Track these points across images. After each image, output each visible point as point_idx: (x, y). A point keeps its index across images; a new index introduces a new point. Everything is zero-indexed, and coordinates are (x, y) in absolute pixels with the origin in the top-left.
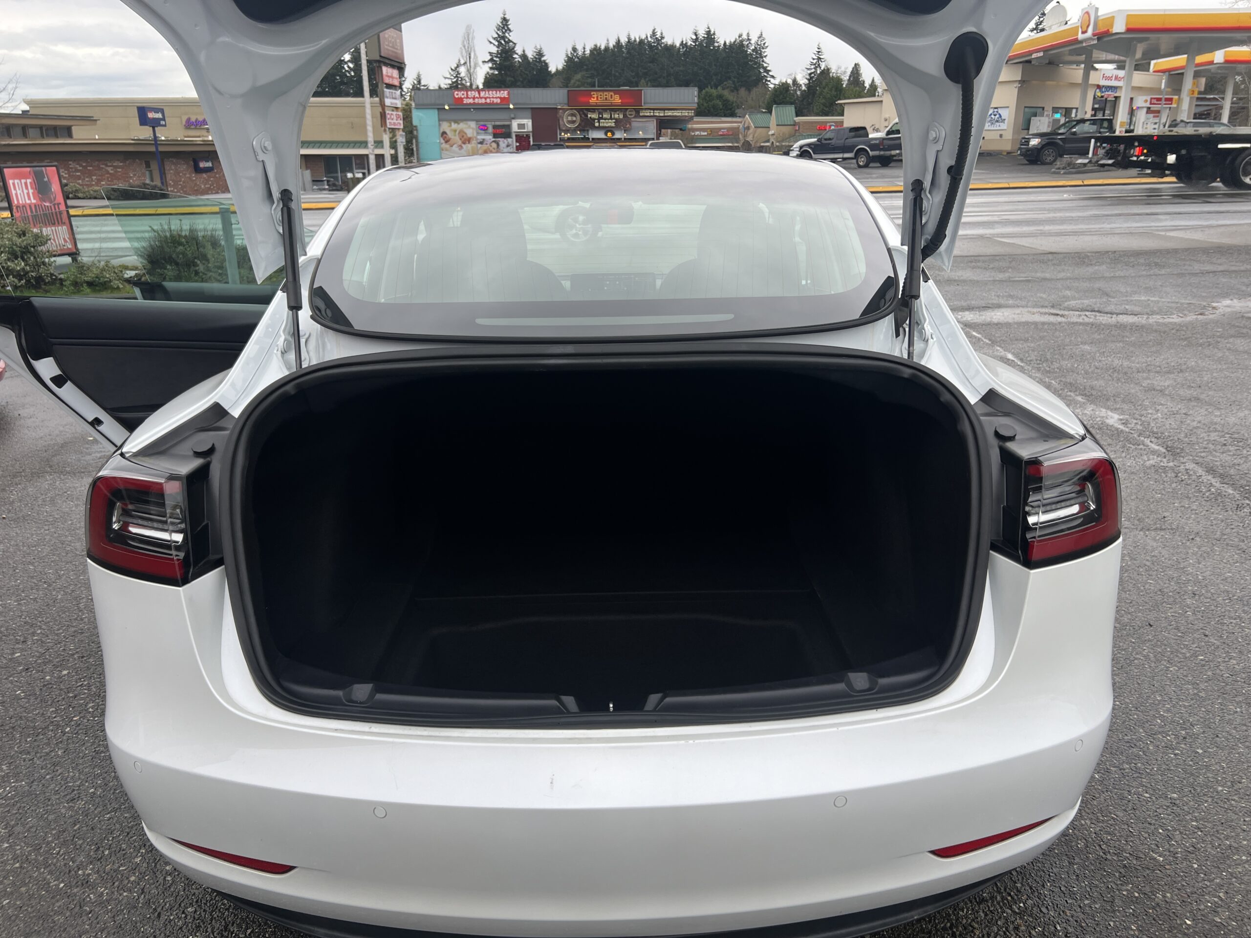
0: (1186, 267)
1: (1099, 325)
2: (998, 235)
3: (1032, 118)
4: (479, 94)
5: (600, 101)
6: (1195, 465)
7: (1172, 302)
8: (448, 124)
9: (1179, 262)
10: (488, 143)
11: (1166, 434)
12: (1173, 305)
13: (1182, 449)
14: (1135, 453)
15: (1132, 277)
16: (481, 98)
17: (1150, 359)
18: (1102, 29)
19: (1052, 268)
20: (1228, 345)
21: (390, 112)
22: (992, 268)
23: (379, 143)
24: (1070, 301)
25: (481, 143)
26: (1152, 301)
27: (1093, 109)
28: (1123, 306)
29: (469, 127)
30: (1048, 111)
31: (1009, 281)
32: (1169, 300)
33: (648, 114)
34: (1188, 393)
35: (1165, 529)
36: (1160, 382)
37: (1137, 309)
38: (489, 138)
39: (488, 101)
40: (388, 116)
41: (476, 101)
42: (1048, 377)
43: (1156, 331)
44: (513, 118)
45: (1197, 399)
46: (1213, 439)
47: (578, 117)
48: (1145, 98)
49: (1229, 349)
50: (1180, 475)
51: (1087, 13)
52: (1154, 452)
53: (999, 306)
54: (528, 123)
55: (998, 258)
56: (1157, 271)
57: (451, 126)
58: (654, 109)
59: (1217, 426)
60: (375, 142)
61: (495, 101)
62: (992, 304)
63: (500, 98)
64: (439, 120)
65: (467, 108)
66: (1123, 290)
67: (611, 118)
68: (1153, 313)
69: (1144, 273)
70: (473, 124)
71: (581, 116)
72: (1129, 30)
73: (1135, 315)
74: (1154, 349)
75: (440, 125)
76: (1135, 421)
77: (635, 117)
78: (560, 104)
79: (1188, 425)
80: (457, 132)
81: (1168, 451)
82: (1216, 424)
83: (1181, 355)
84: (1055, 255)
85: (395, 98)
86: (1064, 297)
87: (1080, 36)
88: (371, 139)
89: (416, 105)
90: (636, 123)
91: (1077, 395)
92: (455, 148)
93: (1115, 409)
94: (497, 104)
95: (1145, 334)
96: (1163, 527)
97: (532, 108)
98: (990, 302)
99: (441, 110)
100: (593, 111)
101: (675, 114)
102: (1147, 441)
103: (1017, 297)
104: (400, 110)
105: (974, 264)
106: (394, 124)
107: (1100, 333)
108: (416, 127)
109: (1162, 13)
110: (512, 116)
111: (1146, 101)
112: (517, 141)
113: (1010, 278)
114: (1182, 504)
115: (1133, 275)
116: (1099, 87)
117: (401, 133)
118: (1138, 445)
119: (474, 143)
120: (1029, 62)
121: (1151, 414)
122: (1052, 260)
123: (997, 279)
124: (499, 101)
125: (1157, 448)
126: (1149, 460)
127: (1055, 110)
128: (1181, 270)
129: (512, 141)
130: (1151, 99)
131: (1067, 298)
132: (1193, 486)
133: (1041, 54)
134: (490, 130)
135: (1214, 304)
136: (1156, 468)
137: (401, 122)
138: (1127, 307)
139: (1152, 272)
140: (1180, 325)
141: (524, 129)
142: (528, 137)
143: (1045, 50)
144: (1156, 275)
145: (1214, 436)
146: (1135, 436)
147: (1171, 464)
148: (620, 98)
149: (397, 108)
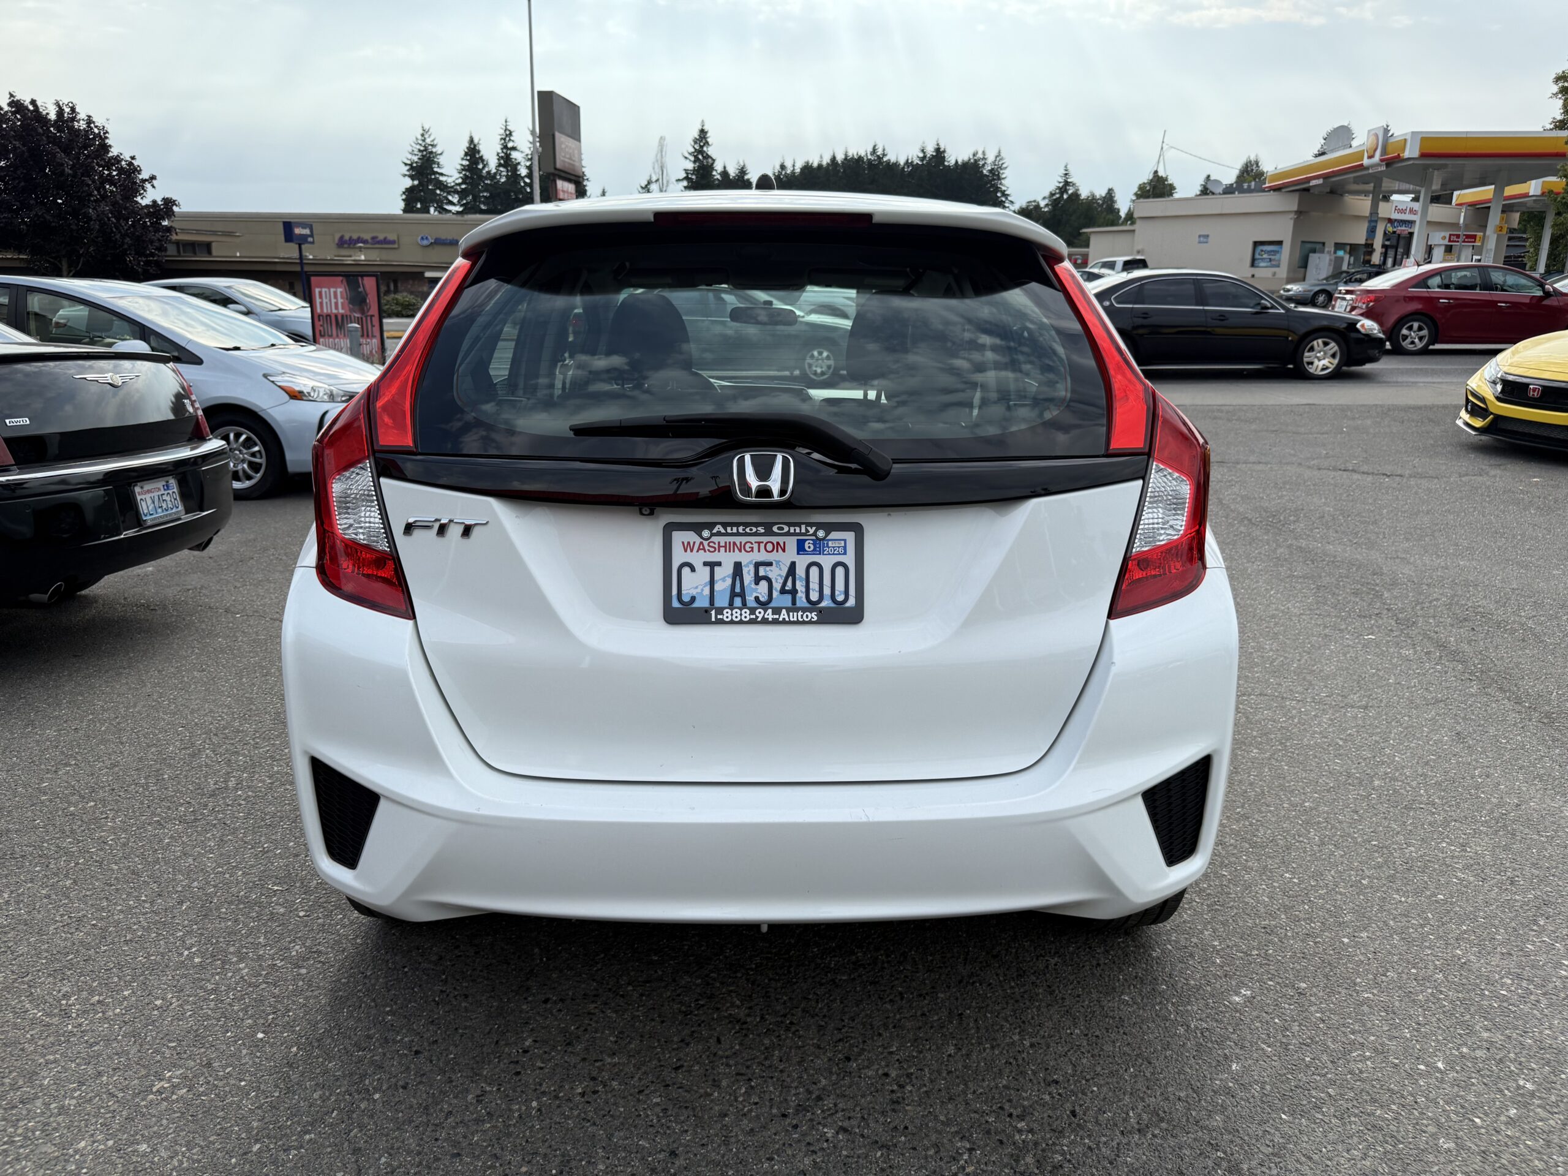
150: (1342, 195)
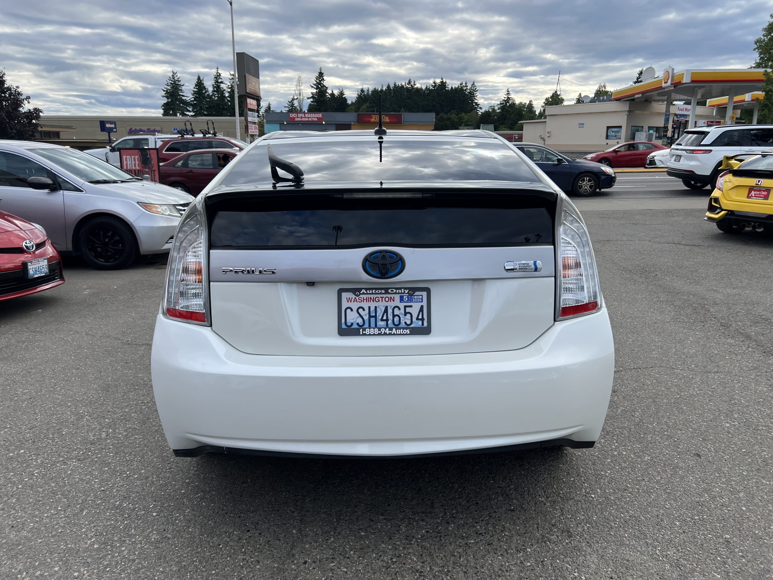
3: (636, 133)
4: (305, 115)
5: (377, 120)
16: (306, 118)
18: (677, 81)
21: (251, 125)
30: (646, 128)
39: (310, 119)
40: (249, 127)
41: (303, 119)
51: (667, 71)
55: (616, 212)
58: (409, 125)
61: (314, 119)
63: (317, 118)
65: (297, 124)
72: (693, 81)
78: (353, 122)
84: (651, 211)
85: (254, 117)
87: (664, 85)
89: (267, 122)
97: (336, 124)
99: (281, 124)
106: (253, 132)
110: (324, 128)
111: (705, 123)
116: (675, 115)
120: (633, 100)
122: (649, 214)
127: (650, 128)
130: (708, 121)
133: (640, 95)
137: (257, 131)
143: (643, 93)
148: (389, 119)
149: (255, 123)
150: (651, 102)
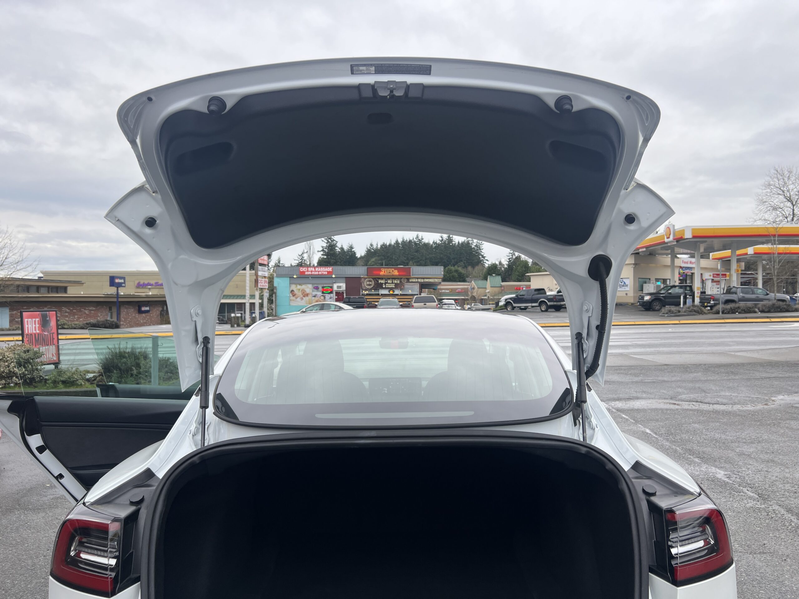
0: (751, 375)
1: (702, 411)
2: (631, 353)
3: (644, 284)
4: (315, 269)
5: (386, 273)
6: (778, 507)
7: (746, 397)
8: (296, 286)
9: (746, 371)
10: (319, 297)
11: (757, 485)
12: (747, 399)
13: (769, 496)
14: (738, 499)
15: (718, 380)
16: (316, 271)
17: (738, 433)
18: (679, 236)
19: (668, 374)
20: (786, 425)
21: (261, 279)
22: (630, 374)
23: (253, 296)
24: (681, 395)
25: (315, 296)
26: (734, 396)
27: (680, 280)
28: (716, 399)
29: (308, 287)
30: (653, 280)
31: (642, 382)
32: (744, 395)
33: (414, 281)
34: (766, 457)
35: (765, 553)
36: (747, 449)
37: (725, 401)
38: (319, 293)
39: (320, 273)
40: (259, 281)
41: (313, 273)
42: (675, 445)
43: (739, 415)
44: (335, 283)
45: (773, 461)
46: (787, 488)
47: (373, 282)
48: (709, 274)
49: (787, 428)
50: (770, 514)
51: (668, 228)
52: (750, 498)
53: (637, 398)
54: (343, 286)
55: (633, 368)
56: (733, 377)
57: (297, 287)
58: (418, 278)
59: (788, 480)
60: (250, 295)
61: (324, 273)
62: (633, 397)
63: (327, 272)
64: (290, 284)
65: (307, 277)
66: (713, 388)
67: (392, 283)
68: (735, 404)
69: (726, 378)
70: (310, 286)
71: (375, 282)
72: (694, 237)
73: (724, 405)
74: (739, 427)
75: (290, 286)
76: (735, 476)
77: (407, 282)
78: (363, 275)
79: (770, 479)
80: (300, 290)
81: (760, 497)
82: (787, 478)
83: (758, 431)
84: (668, 366)
85: (265, 271)
86: (678, 392)
87: (666, 240)
88: (248, 294)
89: (276, 275)
90: (407, 286)
91: (694, 458)
92: (299, 299)
93: (721, 467)
94: (325, 275)
95: (732, 417)
96: (765, 551)
97: (346, 277)
98: (631, 395)
99: (291, 278)
100: (382, 279)
101: (430, 281)
102: (745, 490)
103: (648, 392)
104: (266, 278)
105: (618, 371)
106: (263, 286)
107: (704, 416)
108: (275, 287)
109: (712, 227)
110: (334, 281)
111: (710, 276)
112: (336, 296)
113: (642, 380)
114: (775, 534)
115: (718, 379)
116: (681, 267)
117: (267, 290)
118: (740, 493)
119: (310, 297)
120: (638, 253)
121: (745, 471)
122: (667, 369)
123: (634, 381)
124: (326, 273)
125: (752, 494)
126: (748, 503)
127: (657, 280)
128: (748, 376)
129: (334, 295)
130: (713, 274)
131: (680, 394)
132: (780, 521)
133: (644, 249)
134: (320, 289)
135: (773, 398)
136: (754, 509)
137: (267, 285)
138: (718, 399)
139: (730, 377)
140: (753, 411)
141: (341, 288)
142: (343, 293)
143: (647, 247)
144: (733, 379)
145: (787, 486)
146: (737, 486)
147: (763, 506)
148: (398, 272)
149: (265, 277)
